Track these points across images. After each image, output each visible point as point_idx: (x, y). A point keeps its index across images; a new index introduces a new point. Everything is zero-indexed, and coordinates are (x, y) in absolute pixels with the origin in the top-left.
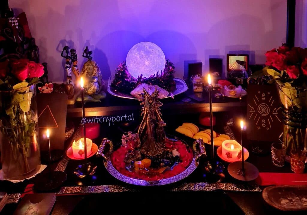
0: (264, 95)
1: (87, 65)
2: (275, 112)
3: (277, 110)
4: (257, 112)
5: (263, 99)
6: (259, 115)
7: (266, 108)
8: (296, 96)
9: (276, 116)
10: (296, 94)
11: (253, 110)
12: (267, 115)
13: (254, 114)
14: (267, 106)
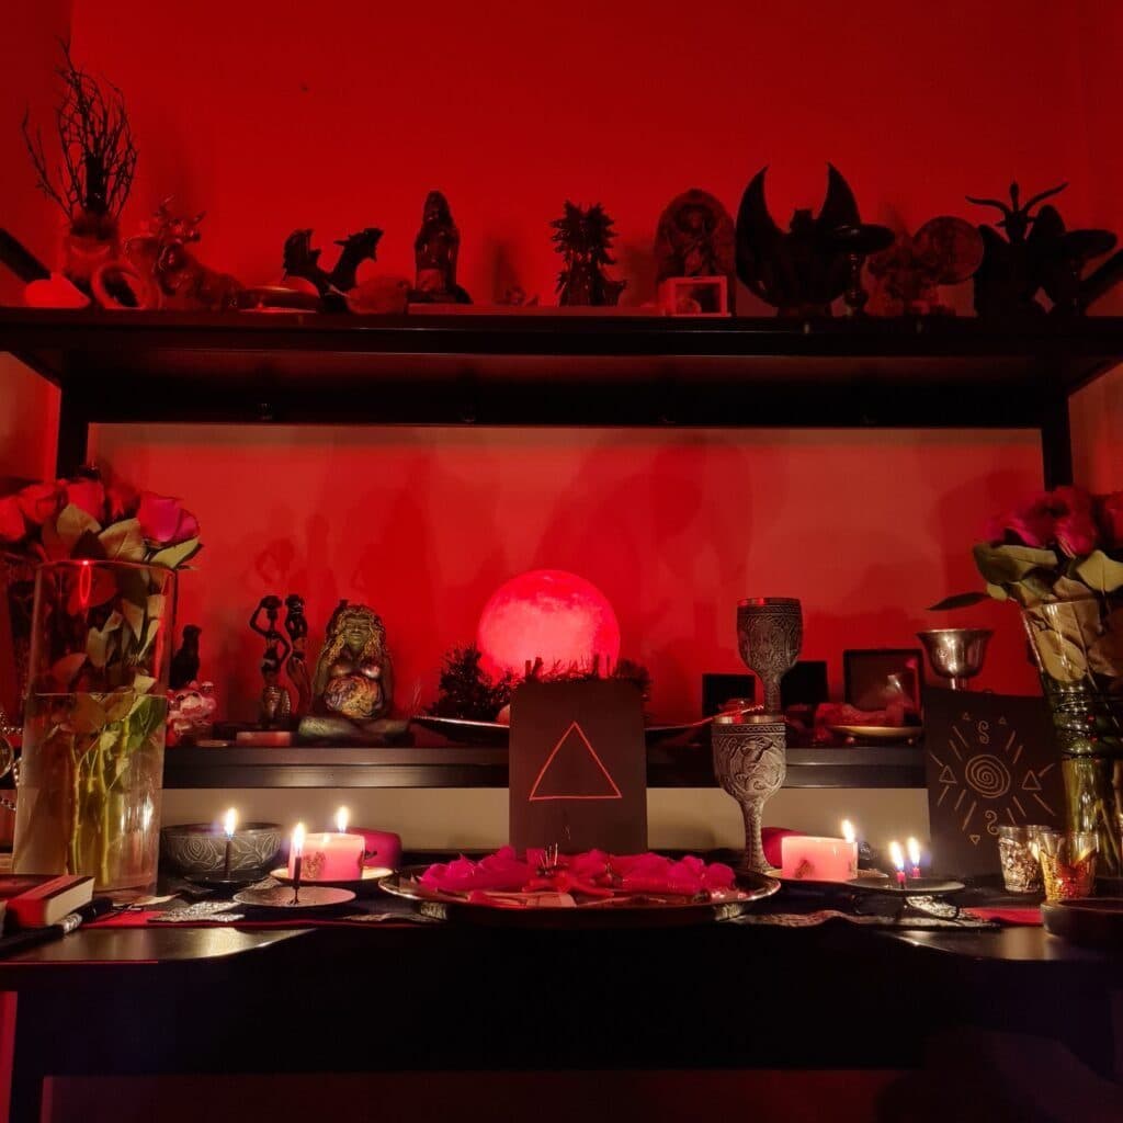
0: (983, 726)
1: (347, 617)
2: (1030, 783)
3: (1036, 776)
4: (963, 784)
5: (984, 739)
6: (973, 795)
7: (996, 770)
8: (1100, 628)
9: (1035, 796)
10: (1099, 621)
11: (947, 776)
12: (1000, 793)
13: (955, 791)
14: (998, 764)
